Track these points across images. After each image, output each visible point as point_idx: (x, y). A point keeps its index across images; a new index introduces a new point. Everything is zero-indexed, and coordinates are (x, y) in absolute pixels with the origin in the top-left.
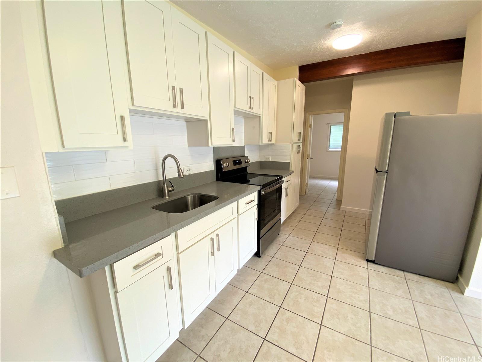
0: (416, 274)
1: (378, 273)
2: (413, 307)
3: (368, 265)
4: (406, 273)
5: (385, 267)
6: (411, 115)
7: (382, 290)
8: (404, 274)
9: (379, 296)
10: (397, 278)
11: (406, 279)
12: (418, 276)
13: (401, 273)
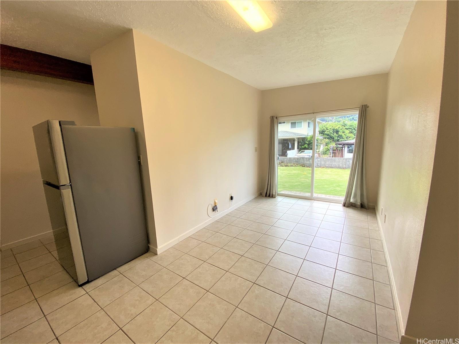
0: (125, 264)
1: (100, 288)
2: (142, 290)
3: (85, 289)
4: (118, 269)
5: (100, 278)
6: (76, 125)
7: (114, 300)
8: (117, 271)
9: (116, 307)
10: (115, 279)
11: (121, 274)
12: (127, 264)
13: (115, 272)
